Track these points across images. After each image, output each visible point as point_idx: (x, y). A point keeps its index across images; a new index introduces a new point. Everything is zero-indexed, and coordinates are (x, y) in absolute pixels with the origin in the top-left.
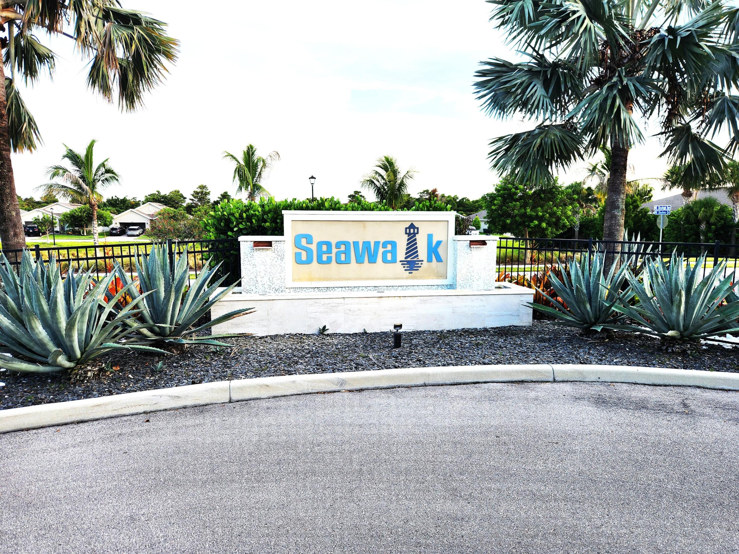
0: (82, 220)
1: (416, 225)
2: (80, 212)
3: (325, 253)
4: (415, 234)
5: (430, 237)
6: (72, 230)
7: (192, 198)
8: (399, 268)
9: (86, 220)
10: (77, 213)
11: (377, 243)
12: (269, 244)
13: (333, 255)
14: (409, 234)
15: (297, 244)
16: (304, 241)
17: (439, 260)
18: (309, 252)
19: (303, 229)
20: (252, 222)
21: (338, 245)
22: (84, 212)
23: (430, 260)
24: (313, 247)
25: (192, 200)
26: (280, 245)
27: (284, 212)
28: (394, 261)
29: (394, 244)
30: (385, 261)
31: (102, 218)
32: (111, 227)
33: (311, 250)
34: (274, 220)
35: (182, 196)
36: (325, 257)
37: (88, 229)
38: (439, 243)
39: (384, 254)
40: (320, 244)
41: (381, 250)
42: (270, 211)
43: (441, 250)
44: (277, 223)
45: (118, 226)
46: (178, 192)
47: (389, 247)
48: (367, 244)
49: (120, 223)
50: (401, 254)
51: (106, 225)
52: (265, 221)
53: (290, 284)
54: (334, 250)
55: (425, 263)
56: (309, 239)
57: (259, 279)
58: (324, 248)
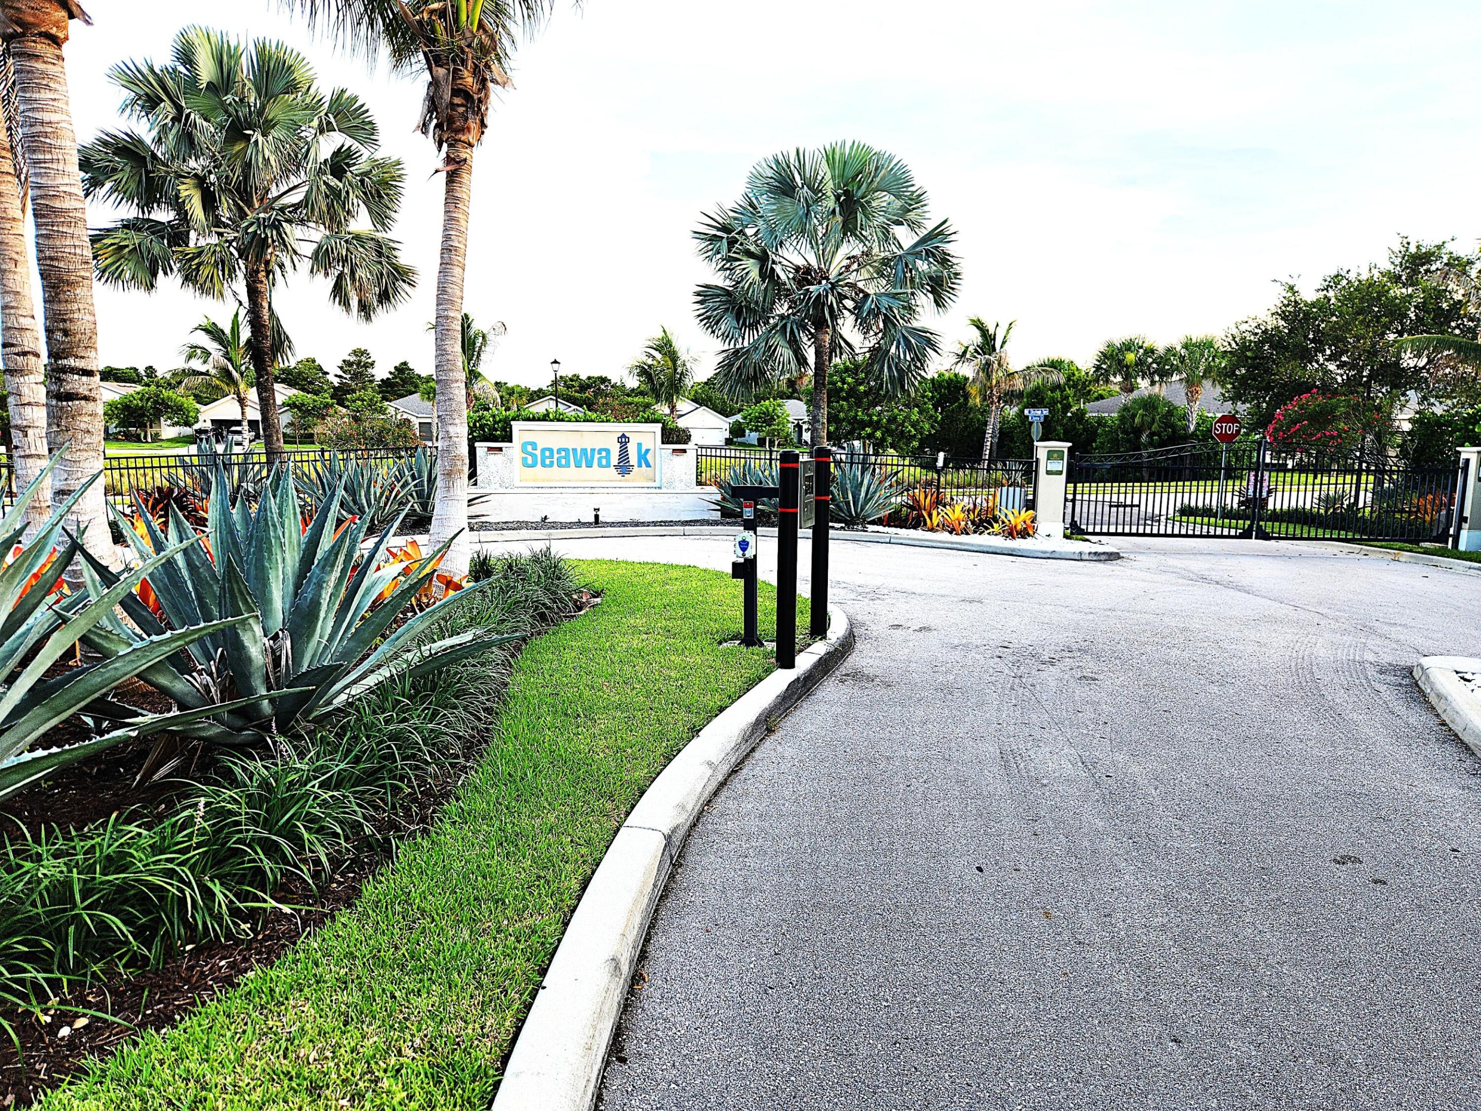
0: (144, 415)
1: (627, 435)
2: (141, 400)
3: (548, 458)
4: (626, 443)
5: (639, 445)
6: (124, 432)
7: (340, 373)
8: (612, 472)
9: (151, 414)
10: (135, 402)
11: (593, 450)
12: (500, 449)
13: (555, 460)
14: (621, 443)
15: (524, 450)
16: (529, 448)
17: (648, 465)
18: (534, 456)
19: (529, 437)
20: (484, 431)
21: (559, 451)
22: (148, 399)
23: (640, 466)
24: (538, 453)
25: (340, 377)
26: (510, 451)
27: (512, 423)
28: (608, 466)
29: (608, 451)
30: (600, 465)
31: (181, 410)
32: (196, 427)
33: (536, 455)
34: (504, 429)
35: (320, 368)
36: (547, 462)
37: (154, 431)
38: (647, 451)
39: (600, 459)
40: (543, 450)
41: (597, 456)
42: (500, 421)
43: (649, 457)
44: (506, 432)
45: (208, 425)
46: (314, 361)
47: (604, 454)
48: (584, 451)
49: (213, 421)
50: (614, 460)
51: (187, 424)
52: (496, 430)
53: (517, 484)
54: (556, 456)
55: (636, 467)
56: (534, 445)
57: (491, 478)
58: (547, 453)
